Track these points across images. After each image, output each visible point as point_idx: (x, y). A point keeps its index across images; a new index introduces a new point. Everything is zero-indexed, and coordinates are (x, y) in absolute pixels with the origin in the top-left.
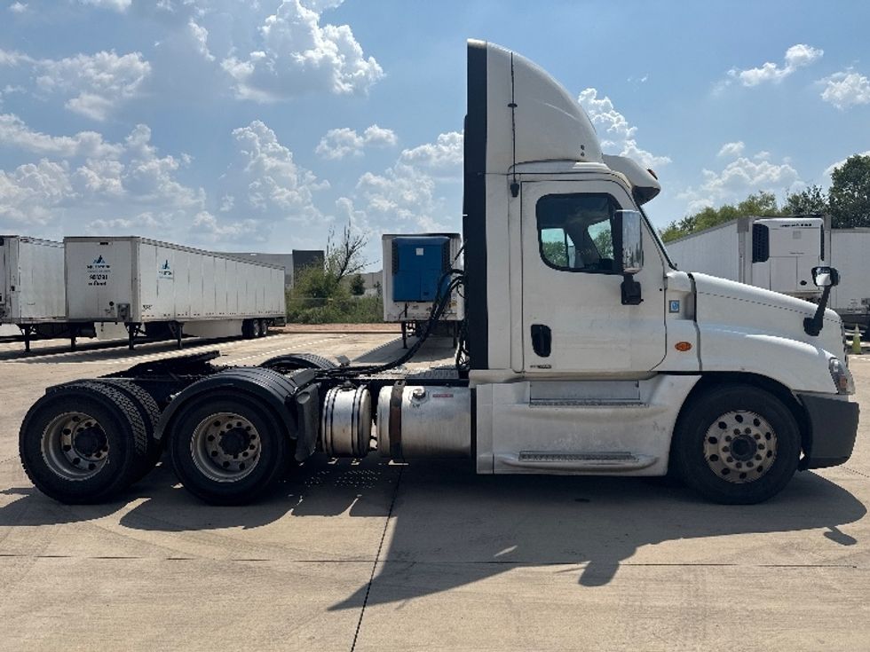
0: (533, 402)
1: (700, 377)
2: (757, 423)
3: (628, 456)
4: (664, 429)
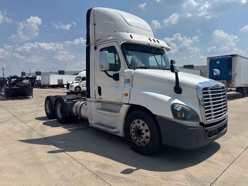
0: (102, 109)
1: (131, 105)
2: (143, 125)
3: (114, 128)
4: (121, 121)
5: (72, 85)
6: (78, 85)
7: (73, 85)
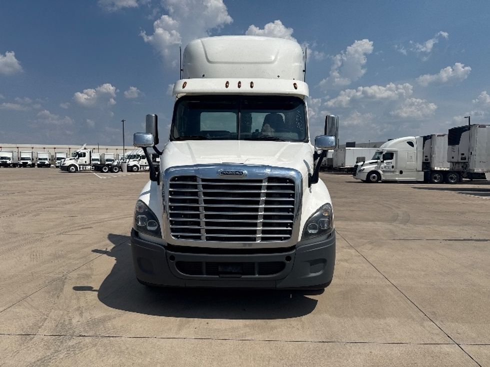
5: (362, 168)
6: (373, 169)
7: (364, 169)
